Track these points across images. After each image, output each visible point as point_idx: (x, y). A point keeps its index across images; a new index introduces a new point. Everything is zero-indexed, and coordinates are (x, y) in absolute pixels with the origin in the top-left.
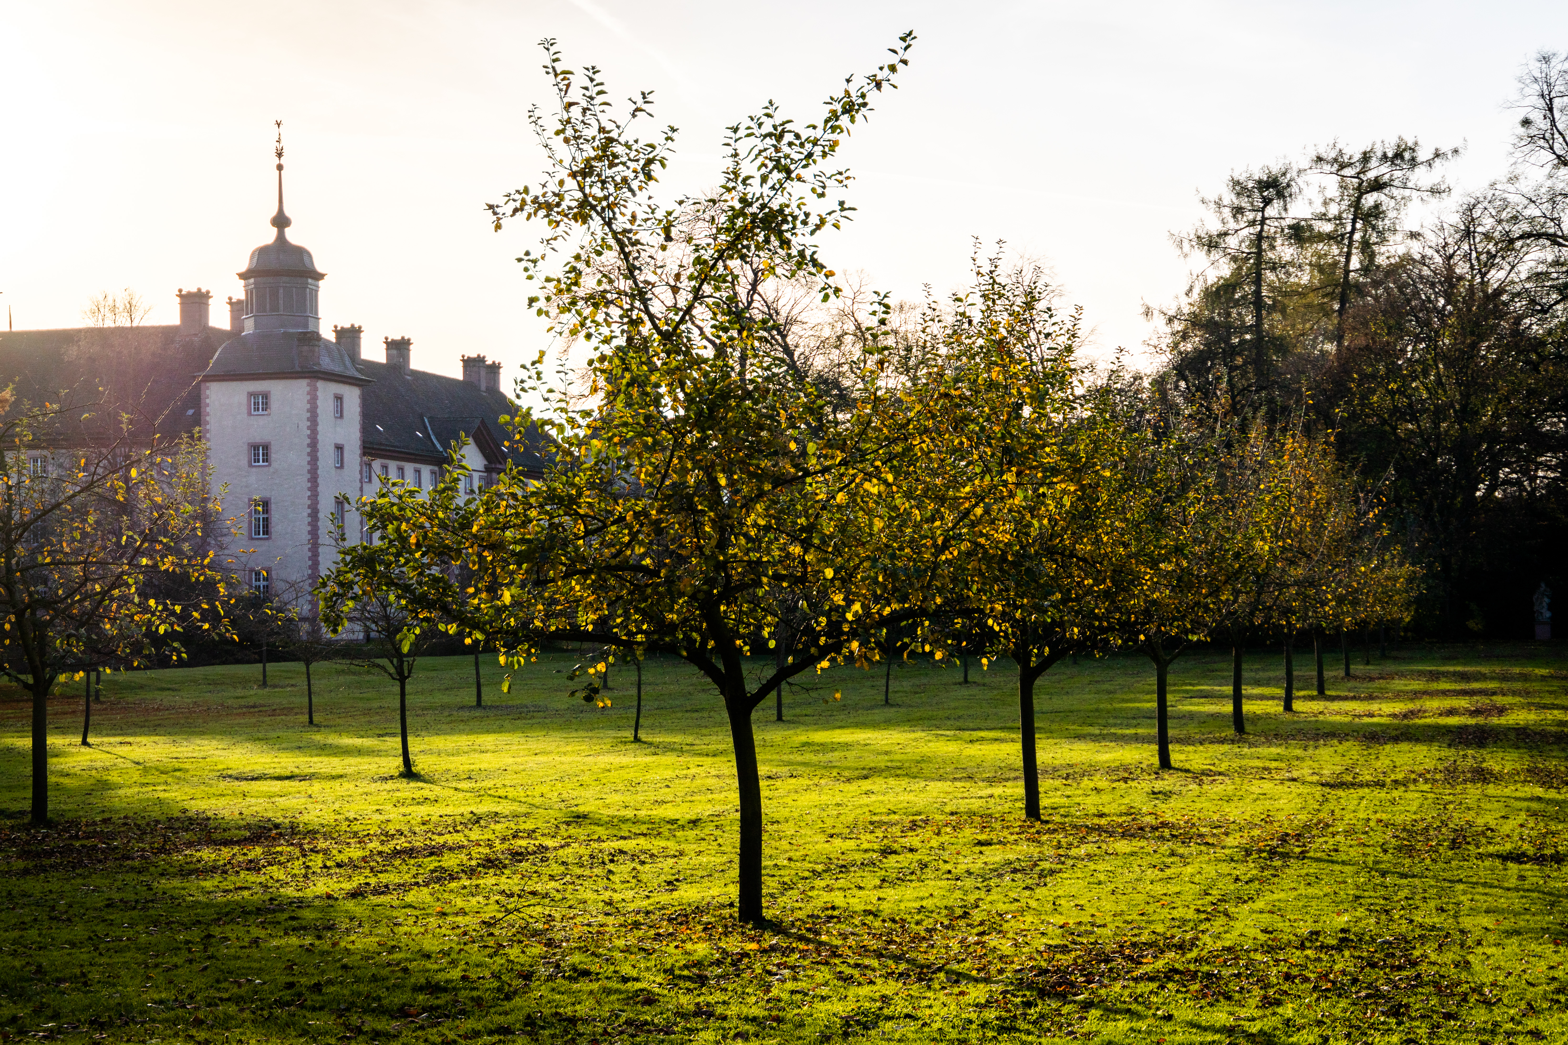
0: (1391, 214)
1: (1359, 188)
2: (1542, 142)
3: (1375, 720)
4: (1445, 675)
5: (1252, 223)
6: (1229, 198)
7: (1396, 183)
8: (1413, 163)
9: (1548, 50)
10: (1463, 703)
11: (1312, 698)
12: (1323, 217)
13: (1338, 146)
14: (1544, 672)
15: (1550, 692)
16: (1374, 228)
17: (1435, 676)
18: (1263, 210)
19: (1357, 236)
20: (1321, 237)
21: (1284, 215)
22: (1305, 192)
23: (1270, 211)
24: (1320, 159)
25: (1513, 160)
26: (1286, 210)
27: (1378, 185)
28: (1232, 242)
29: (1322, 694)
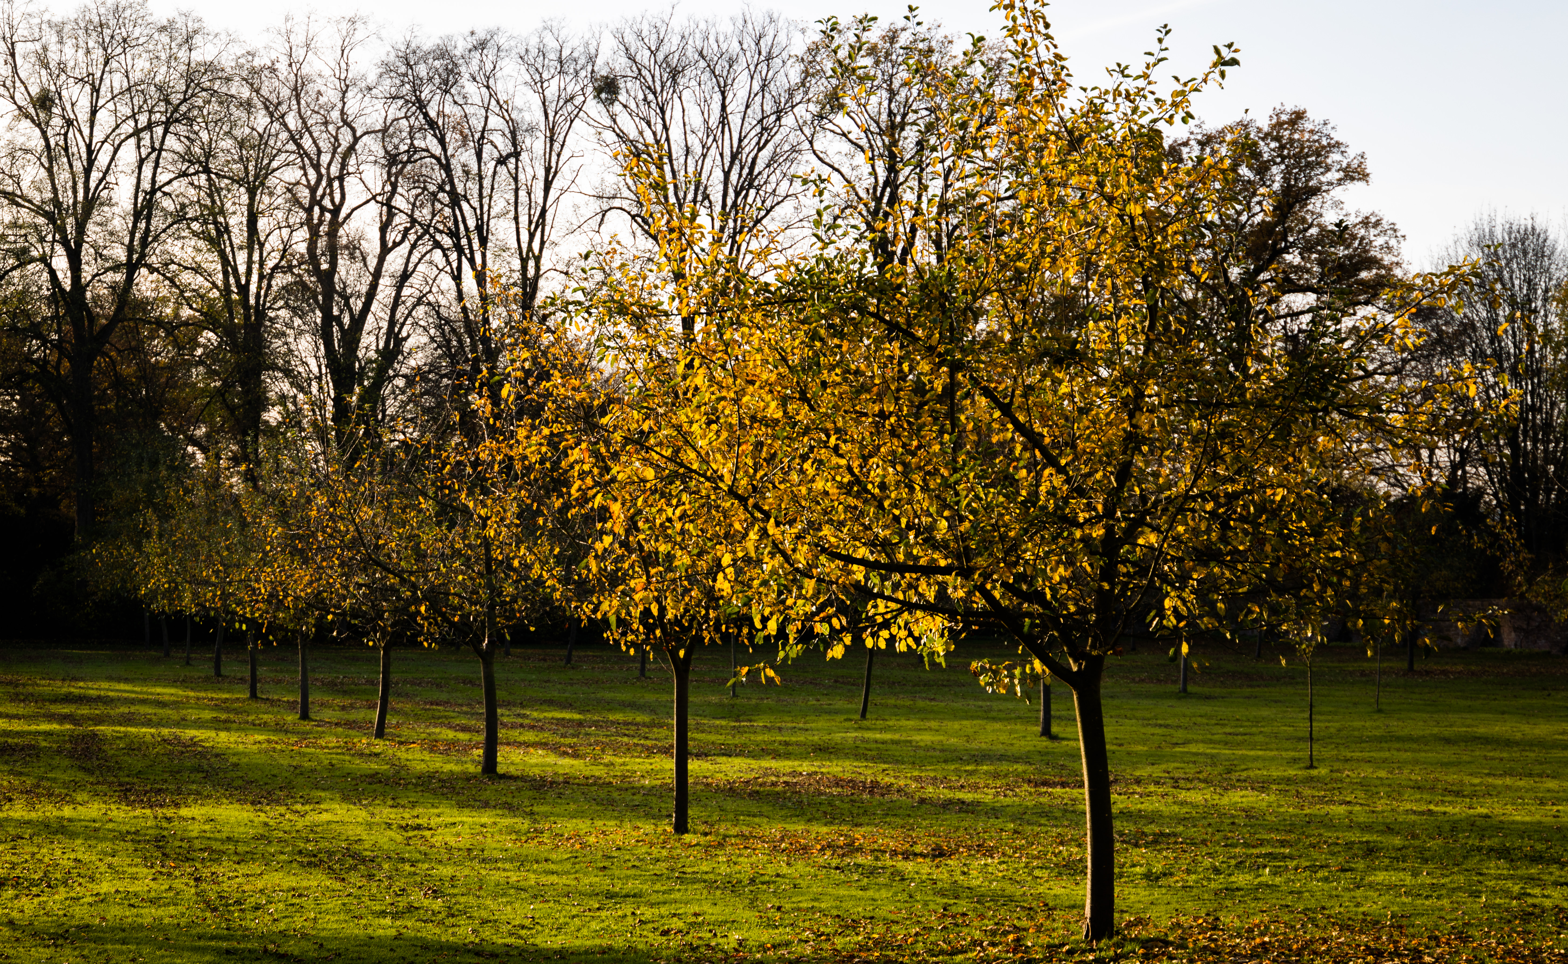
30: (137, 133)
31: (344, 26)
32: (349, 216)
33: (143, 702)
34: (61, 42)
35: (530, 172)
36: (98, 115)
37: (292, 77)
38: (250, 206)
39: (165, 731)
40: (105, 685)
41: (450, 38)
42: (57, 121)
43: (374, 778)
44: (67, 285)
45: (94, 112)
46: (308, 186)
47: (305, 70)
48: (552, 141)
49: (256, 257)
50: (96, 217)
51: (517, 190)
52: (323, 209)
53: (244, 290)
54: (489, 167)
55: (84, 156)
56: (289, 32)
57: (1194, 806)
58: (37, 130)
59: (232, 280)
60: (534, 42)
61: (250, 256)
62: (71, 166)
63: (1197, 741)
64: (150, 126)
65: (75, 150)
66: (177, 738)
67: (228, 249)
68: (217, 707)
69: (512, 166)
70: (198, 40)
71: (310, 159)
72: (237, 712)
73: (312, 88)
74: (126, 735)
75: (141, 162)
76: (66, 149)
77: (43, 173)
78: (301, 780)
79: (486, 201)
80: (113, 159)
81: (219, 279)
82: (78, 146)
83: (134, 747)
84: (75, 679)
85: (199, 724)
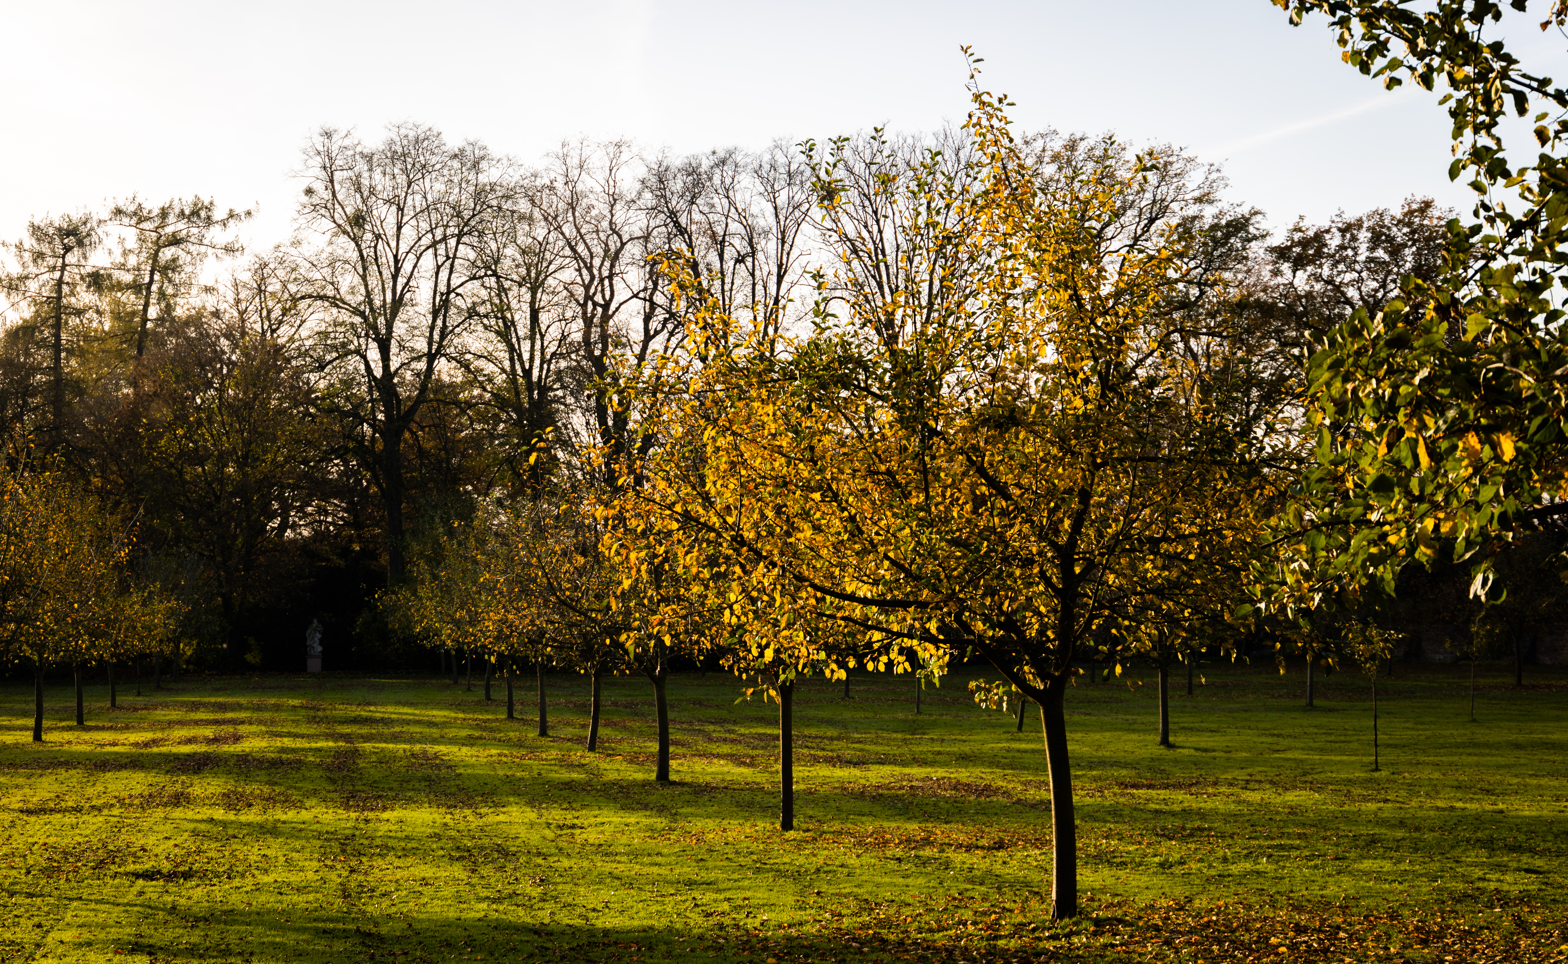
0: (188, 269)
1: (156, 243)
2: (323, 211)
3: (116, 749)
4: (205, 705)
5: (53, 269)
6: (29, 242)
7: (192, 239)
8: (209, 222)
9: (330, 126)
10: (209, 732)
11: (70, 729)
12: (122, 267)
13: (138, 200)
14: (296, 702)
15: (293, 721)
16: (170, 281)
17: (195, 707)
18: (63, 257)
19: (154, 288)
20: (120, 287)
21: (83, 262)
22: (105, 241)
23: (71, 258)
24: (119, 212)
25: (296, 226)
26: (85, 258)
27: (175, 241)
28: (33, 286)
29: (81, 725)
30: (434, 244)
31: (611, 149)
32: (617, 309)
33: (418, 722)
34: (370, 170)
35: (766, 269)
36: (403, 230)
37: (568, 193)
38: (532, 303)
39: (417, 747)
40: (391, 709)
41: (695, 157)
42: (368, 236)
43: (569, 785)
44: (378, 373)
45: (399, 228)
46: (584, 285)
47: (580, 187)
48: (783, 243)
49: (538, 346)
50: (402, 315)
51: (754, 285)
52: (595, 304)
53: (528, 373)
54: (729, 265)
55: (392, 263)
56: (565, 156)
57: (1249, 804)
58: (353, 244)
59: (518, 367)
60: (767, 158)
61: (533, 346)
62: (380, 273)
63: (1297, 748)
64: (444, 239)
65: (384, 260)
66: (425, 752)
67: (514, 340)
68: (478, 727)
69: (749, 264)
70: (483, 165)
71: (585, 263)
72: (492, 730)
73: (585, 202)
74: (383, 750)
75: (439, 267)
76: (376, 260)
77: (357, 280)
78: (506, 788)
79: (727, 294)
80: (415, 266)
81: (507, 364)
82: (387, 257)
83: (384, 760)
84: (369, 704)
85: (453, 741)
